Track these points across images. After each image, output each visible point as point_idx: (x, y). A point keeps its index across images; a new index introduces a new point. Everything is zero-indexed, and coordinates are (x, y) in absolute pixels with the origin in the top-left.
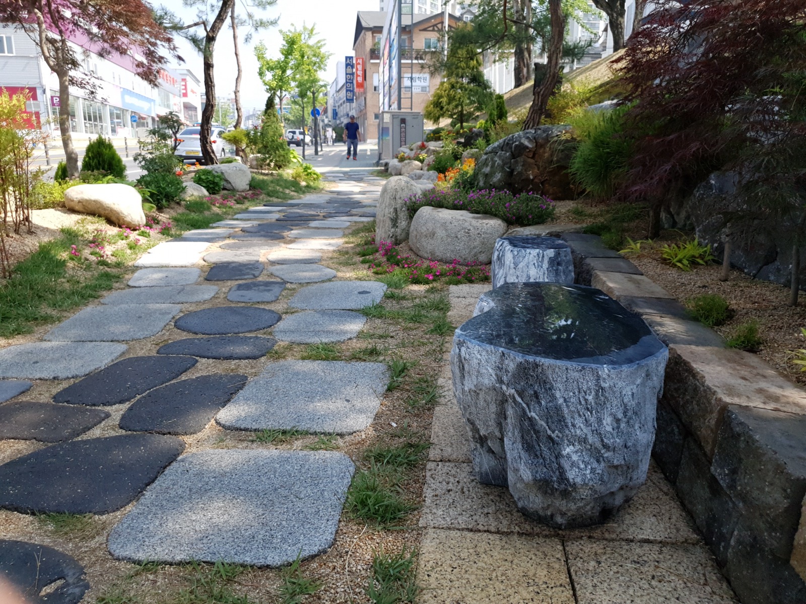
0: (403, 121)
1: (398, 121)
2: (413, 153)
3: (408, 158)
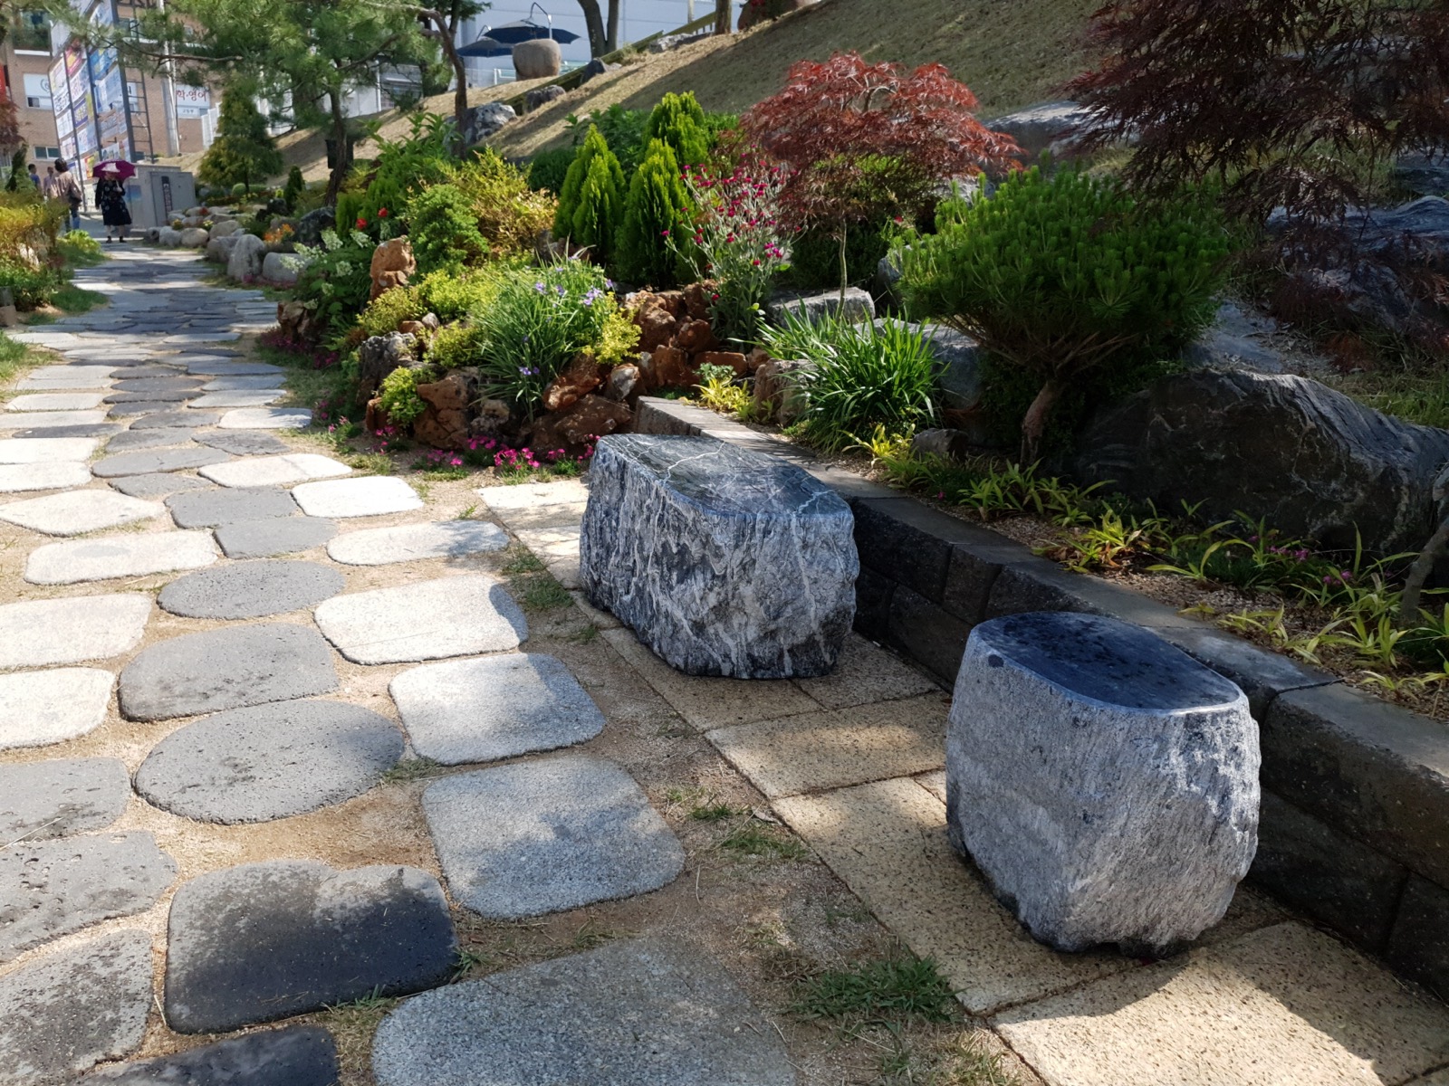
0: (165, 180)
1: (158, 181)
2: (193, 220)
3: (188, 225)
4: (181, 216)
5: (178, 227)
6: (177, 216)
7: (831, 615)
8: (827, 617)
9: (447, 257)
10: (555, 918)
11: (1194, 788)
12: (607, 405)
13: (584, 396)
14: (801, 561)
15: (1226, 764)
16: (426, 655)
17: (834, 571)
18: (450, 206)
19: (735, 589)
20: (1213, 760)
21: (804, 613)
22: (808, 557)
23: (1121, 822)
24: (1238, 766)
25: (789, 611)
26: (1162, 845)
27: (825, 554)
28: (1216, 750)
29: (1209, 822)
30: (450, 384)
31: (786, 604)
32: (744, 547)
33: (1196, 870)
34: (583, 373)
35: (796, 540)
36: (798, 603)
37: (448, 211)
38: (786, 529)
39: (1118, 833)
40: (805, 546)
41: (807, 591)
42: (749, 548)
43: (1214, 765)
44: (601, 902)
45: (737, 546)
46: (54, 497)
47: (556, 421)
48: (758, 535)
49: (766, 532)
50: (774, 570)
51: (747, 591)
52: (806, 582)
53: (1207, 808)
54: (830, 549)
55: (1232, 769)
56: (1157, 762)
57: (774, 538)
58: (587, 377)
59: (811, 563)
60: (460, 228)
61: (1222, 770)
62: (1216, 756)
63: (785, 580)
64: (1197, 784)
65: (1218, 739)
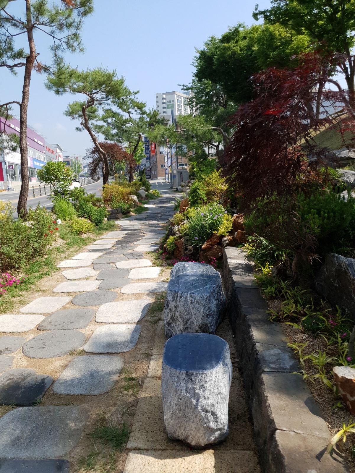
0: (181, 173)
2: (186, 184)
3: (185, 186)
4: (184, 183)
5: (182, 187)
6: (183, 183)
7: (201, 325)
8: (200, 325)
9: (197, 203)
10: (68, 397)
11: (188, 395)
12: (220, 249)
13: (214, 246)
14: (191, 307)
15: (199, 389)
16: (112, 322)
17: (200, 311)
18: (198, 189)
19: (175, 313)
20: (194, 387)
21: (193, 323)
22: (193, 306)
23: (170, 401)
24: (204, 391)
25: (189, 322)
26: (182, 411)
27: (197, 306)
28: (195, 384)
29: (193, 407)
30: (181, 241)
31: (188, 320)
32: (175, 301)
33: (193, 422)
34: (214, 239)
35: (189, 300)
36: (191, 320)
37: (198, 190)
38: (186, 297)
39: (169, 404)
40: (192, 303)
41: (193, 316)
42: (176, 302)
43: (194, 389)
44: (81, 395)
45: (173, 301)
46: (77, 269)
47: (205, 253)
48: (179, 298)
49: (181, 297)
50: (183, 309)
51: (177, 314)
52: (193, 314)
53: (192, 402)
54: (199, 304)
55: (201, 391)
56: (177, 384)
57: (183, 299)
58: (215, 240)
59: (193, 308)
60: (200, 195)
61: (197, 391)
62: (195, 386)
63: (187, 313)
64: (189, 394)
65: (197, 381)
